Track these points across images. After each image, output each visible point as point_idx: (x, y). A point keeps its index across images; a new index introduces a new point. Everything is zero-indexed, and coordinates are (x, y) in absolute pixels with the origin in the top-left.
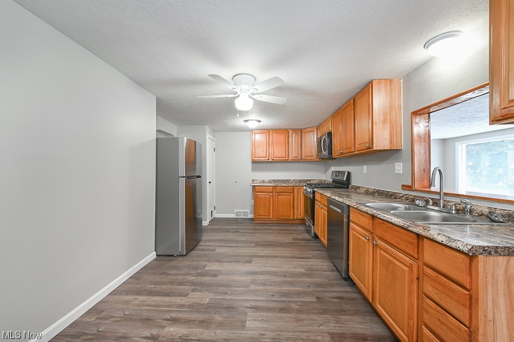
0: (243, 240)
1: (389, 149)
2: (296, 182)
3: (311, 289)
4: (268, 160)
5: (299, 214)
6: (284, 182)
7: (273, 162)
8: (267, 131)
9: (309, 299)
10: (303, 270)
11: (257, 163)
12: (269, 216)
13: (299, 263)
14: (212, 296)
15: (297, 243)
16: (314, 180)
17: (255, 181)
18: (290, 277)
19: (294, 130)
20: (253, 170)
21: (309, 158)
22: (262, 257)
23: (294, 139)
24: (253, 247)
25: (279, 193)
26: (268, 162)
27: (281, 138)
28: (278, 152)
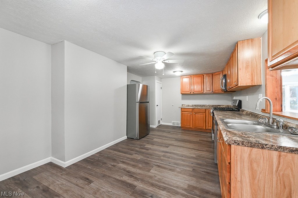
0: (169, 136)
2: (210, 106)
3: (192, 165)
4: (191, 93)
5: (209, 126)
6: (202, 106)
7: (194, 94)
8: (190, 76)
9: (188, 169)
10: (195, 156)
11: (184, 95)
12: (190, 126)
13: (195, 152)
14: (142, 157)
15: (200, 142)
16: (223, 105)
17: (183, 105)
18: (185, 157)
19: (207, 74)
20: (183, 99)
21: (217, 91)
22: (176, 146)
23: (207, 80)
24: (174, 141)
25: (196, 113)
26: (190, 94)
27: (199, 80)
28: (197, 88)
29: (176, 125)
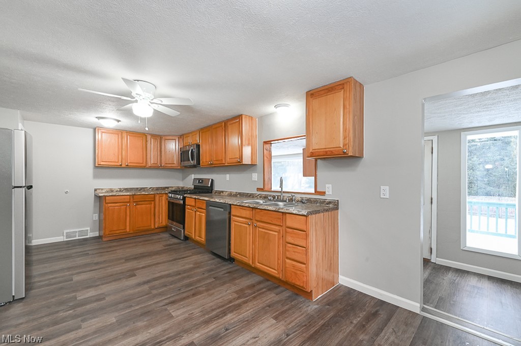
0: (105, 259)
1: (250, 163)
2: (152, 190)
3: (206, 275)
4: (121, 165)
5: (161, 222)
6: (140, 190)
7: (128, 167)
8: (120, 132)
9: (208, 281)
10: (192, 266)
11: (100, 168)
12: (125, 229)
13: (184, 261)
14: (117, 314)
15: (170, 248)
16: (172, 187)
17: (98, 191)
18: (184, 273)
19: (154, 136)
20: (96, 176)
21: (170, 165)
22: (143, 268)
23: (152, 144)
24: (124, 263)
25: (137, 203)
26: (120, 167)
27: (139, 142)
28: (133, 157)
29: (77, 238)
